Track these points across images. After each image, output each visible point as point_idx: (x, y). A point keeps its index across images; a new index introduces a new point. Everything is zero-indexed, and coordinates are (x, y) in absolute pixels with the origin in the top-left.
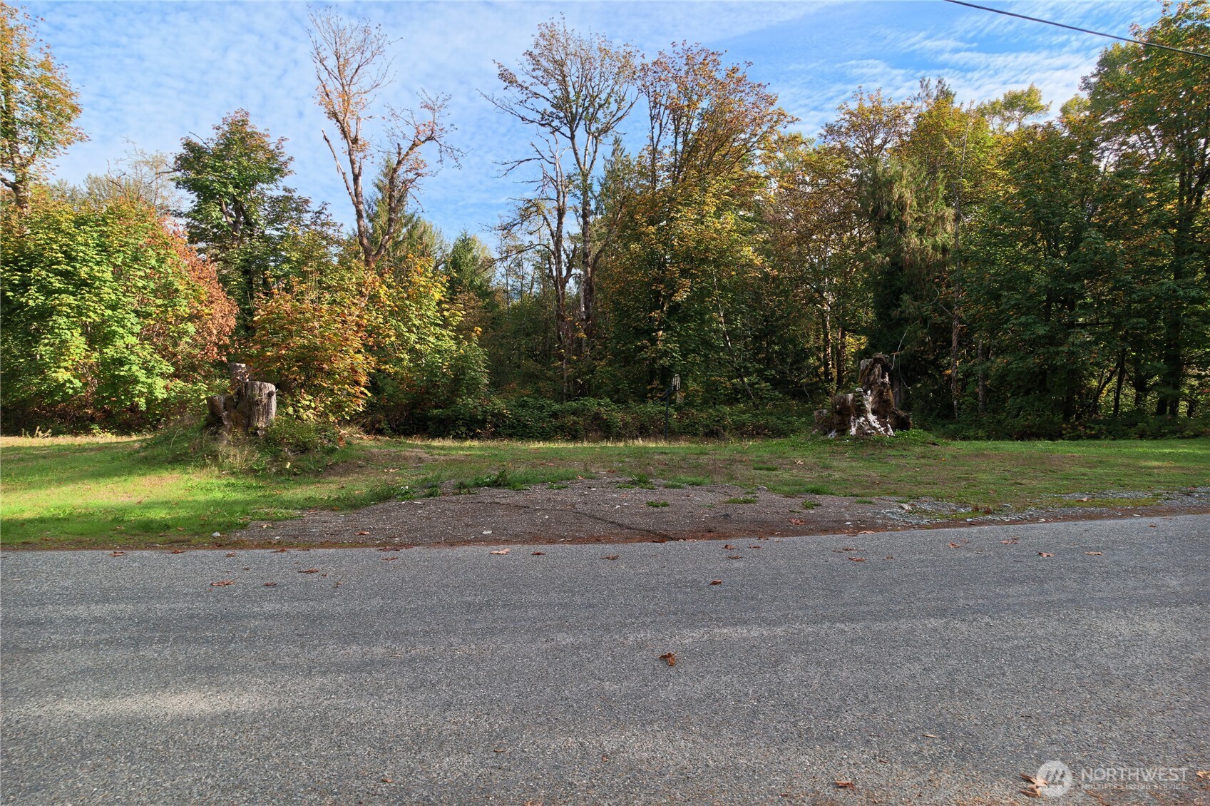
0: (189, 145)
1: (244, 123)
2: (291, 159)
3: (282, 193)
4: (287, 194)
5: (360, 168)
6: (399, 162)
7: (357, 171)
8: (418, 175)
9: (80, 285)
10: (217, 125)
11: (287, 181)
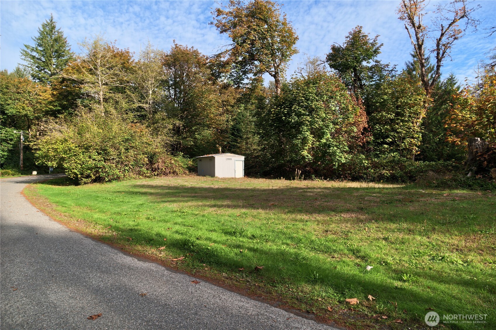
0: (334, 48)
1: (359, 32)
2: (382, 45)
3: (374, 64)
4: (377, 63)
5: (423, 41)
6: (442, 35)
7: (420, 43)
8: (455, 39)
9: (311, 111)
10: (347, 36)
11: (378, 57)
